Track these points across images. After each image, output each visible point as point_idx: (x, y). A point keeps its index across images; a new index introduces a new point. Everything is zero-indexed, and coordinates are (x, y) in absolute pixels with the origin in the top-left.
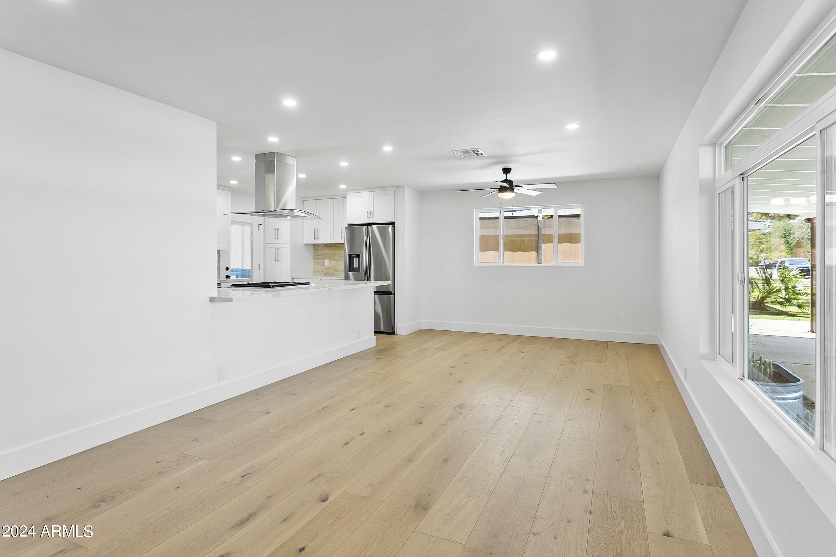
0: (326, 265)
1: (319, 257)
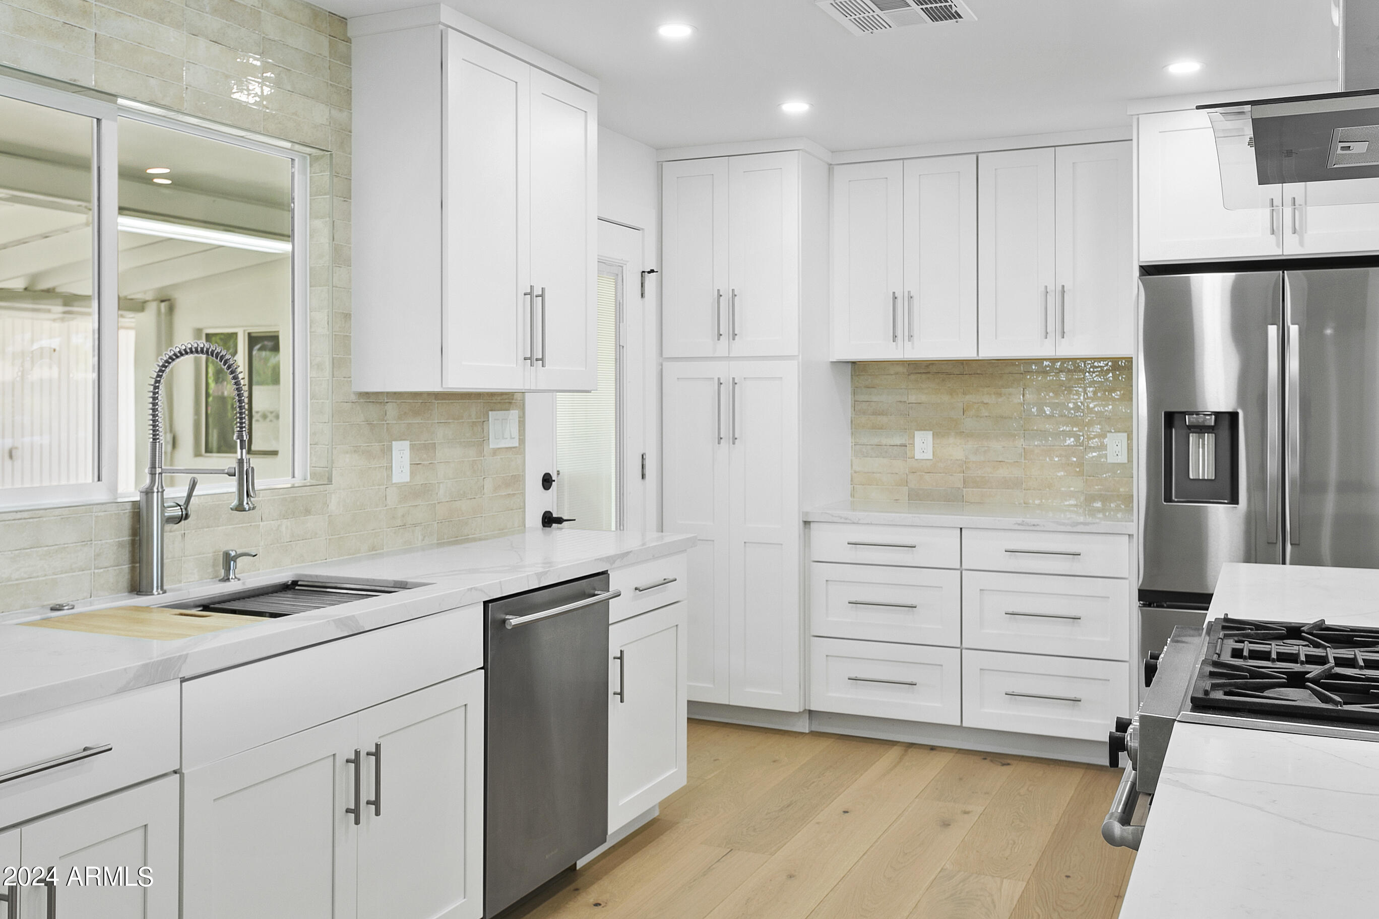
0: (918, 455)
1: (883, 419)
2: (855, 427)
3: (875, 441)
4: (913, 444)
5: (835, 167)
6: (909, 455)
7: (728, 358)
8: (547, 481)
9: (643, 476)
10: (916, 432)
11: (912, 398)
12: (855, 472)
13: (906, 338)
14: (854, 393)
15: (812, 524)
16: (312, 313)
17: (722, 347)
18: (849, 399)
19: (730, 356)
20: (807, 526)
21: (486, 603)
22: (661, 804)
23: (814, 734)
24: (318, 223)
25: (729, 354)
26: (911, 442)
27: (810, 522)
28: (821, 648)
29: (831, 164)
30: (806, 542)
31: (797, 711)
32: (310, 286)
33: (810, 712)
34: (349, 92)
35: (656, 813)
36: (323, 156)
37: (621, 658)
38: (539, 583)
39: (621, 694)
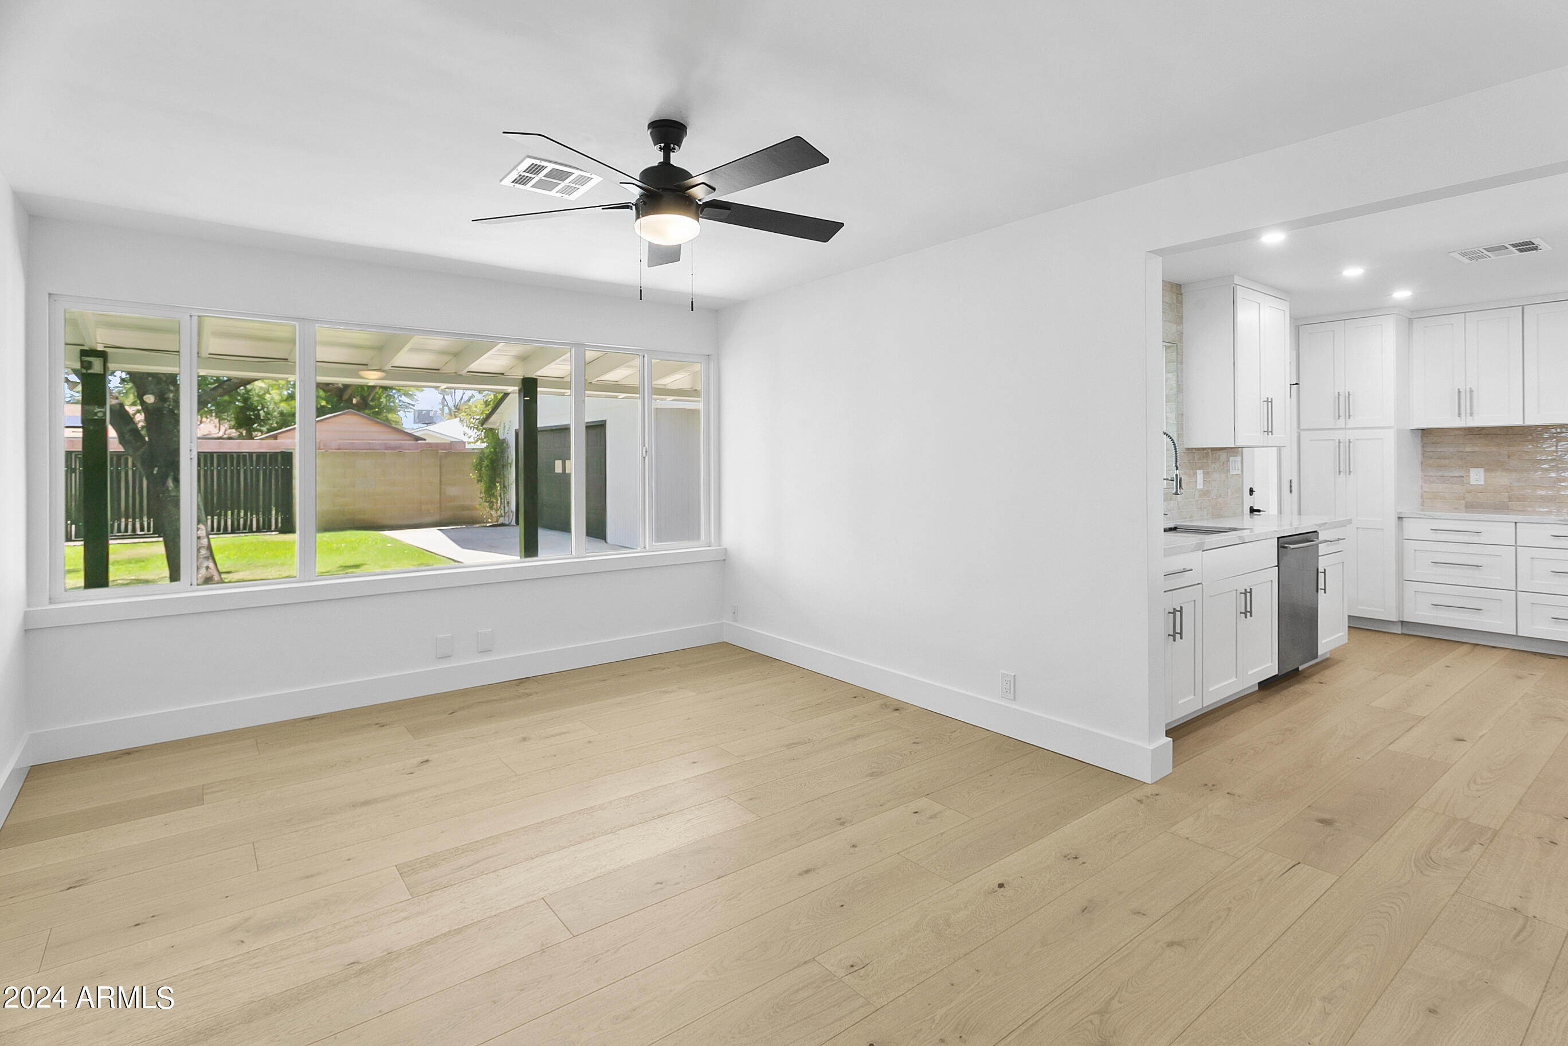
0: (1473, 482)
2: (1424, 466)
3: (1440, 474)
4: (1469, 476)
5: (1414, 320)
6: (1465, 482)
7: (1345, 429)
8: (1251, 491)
9: (1291, 491)
10: (1471, 469)
11: (1468, 449)
12: (1425, 492)
13: (1468, 415)
14: (1423, 447)
15: (1404, 519)
16: (1167, 414)
17: (1341, 423)
18: (1420, 448)
19: (1347, 427)
20: (1400, 520)
21: (1278, 538)
22: (1330, 651)
23: (1403, 634)
24: (1170, 375)
25: (1345, 425)
26: (1467, 474)
27: (1402, 518)
28: (1410, 588)
29: (1410, 319)
30: (1400, 529)
31: (1395, 620)
32: (1166, 402)
33: (1402, 622)
34: (1182, 317)
35: (1328, 656)
36: (1172, 346)
37: (1324, 573)
38: (1296, 532)
39: (1325, 589)
